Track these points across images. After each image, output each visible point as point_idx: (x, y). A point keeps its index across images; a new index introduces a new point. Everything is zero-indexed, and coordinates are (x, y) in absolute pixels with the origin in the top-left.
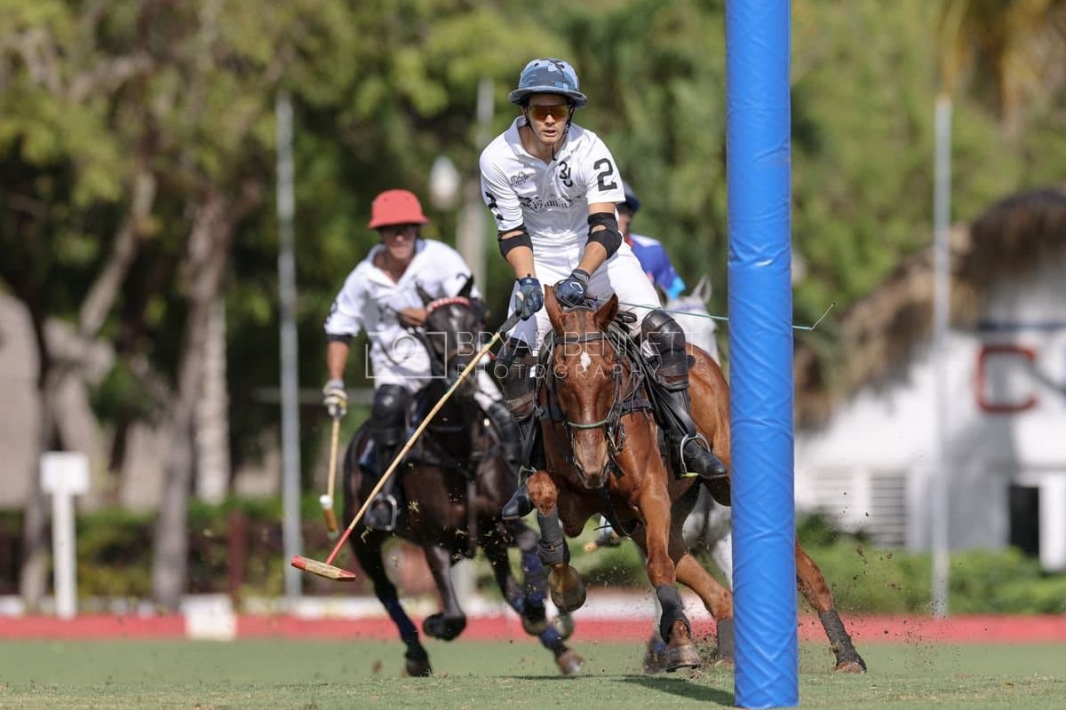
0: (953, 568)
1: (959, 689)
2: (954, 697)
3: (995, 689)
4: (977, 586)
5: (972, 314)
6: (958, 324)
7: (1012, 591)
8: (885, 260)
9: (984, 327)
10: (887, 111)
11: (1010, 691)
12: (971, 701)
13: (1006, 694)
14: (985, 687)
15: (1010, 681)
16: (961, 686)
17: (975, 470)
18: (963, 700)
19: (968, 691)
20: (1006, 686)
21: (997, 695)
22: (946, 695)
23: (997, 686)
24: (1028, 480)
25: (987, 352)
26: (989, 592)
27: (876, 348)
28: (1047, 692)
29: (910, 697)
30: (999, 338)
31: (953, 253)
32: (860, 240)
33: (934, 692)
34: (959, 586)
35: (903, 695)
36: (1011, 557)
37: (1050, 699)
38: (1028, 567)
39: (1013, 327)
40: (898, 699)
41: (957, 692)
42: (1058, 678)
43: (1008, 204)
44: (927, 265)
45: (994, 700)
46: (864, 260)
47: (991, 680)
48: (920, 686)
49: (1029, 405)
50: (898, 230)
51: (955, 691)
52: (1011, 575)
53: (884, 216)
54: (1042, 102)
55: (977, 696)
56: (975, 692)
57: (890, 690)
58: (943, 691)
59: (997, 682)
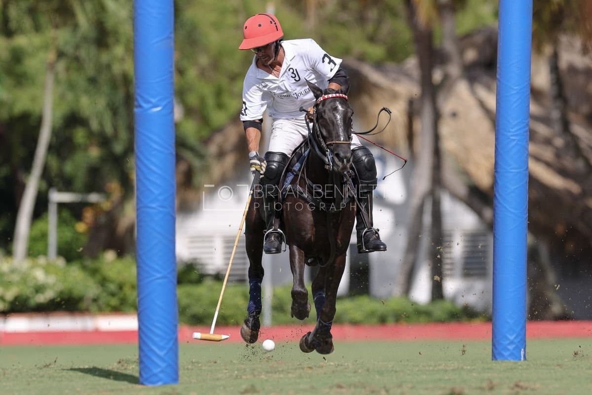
1: (279, 371)
2: (276, 376)
3: (301, 371)
8: (234, 105)
10: (235, 12)
11: (310, 371)
12: (286, 378)
13: (308, 374)
14: (296, 369)
15: (310, 366)
16: (280, 369)
18: (281, 378)
19: (284, 372)
20: (308, 369)
21: (302, 374)
22: (270, 375)
23: (303, 369)
27: (230, 160)
28: (333, 372)
29: (248, 377)
32: (219, 93)
33: (263, 373)
34: (278, 307)
35: (244, 375)
37: (335, 377)
40: (241, 378)
42: (340, 363)
45: (300, 377)
46: (220, 106)
47: (299, 365)
48: (254, 370)
51: (276, 373)
53: (234, 78)
55: (290, 375)
56: (289, 373)
57: (236, 372)
58: (268, 372)
59: (302, 366)
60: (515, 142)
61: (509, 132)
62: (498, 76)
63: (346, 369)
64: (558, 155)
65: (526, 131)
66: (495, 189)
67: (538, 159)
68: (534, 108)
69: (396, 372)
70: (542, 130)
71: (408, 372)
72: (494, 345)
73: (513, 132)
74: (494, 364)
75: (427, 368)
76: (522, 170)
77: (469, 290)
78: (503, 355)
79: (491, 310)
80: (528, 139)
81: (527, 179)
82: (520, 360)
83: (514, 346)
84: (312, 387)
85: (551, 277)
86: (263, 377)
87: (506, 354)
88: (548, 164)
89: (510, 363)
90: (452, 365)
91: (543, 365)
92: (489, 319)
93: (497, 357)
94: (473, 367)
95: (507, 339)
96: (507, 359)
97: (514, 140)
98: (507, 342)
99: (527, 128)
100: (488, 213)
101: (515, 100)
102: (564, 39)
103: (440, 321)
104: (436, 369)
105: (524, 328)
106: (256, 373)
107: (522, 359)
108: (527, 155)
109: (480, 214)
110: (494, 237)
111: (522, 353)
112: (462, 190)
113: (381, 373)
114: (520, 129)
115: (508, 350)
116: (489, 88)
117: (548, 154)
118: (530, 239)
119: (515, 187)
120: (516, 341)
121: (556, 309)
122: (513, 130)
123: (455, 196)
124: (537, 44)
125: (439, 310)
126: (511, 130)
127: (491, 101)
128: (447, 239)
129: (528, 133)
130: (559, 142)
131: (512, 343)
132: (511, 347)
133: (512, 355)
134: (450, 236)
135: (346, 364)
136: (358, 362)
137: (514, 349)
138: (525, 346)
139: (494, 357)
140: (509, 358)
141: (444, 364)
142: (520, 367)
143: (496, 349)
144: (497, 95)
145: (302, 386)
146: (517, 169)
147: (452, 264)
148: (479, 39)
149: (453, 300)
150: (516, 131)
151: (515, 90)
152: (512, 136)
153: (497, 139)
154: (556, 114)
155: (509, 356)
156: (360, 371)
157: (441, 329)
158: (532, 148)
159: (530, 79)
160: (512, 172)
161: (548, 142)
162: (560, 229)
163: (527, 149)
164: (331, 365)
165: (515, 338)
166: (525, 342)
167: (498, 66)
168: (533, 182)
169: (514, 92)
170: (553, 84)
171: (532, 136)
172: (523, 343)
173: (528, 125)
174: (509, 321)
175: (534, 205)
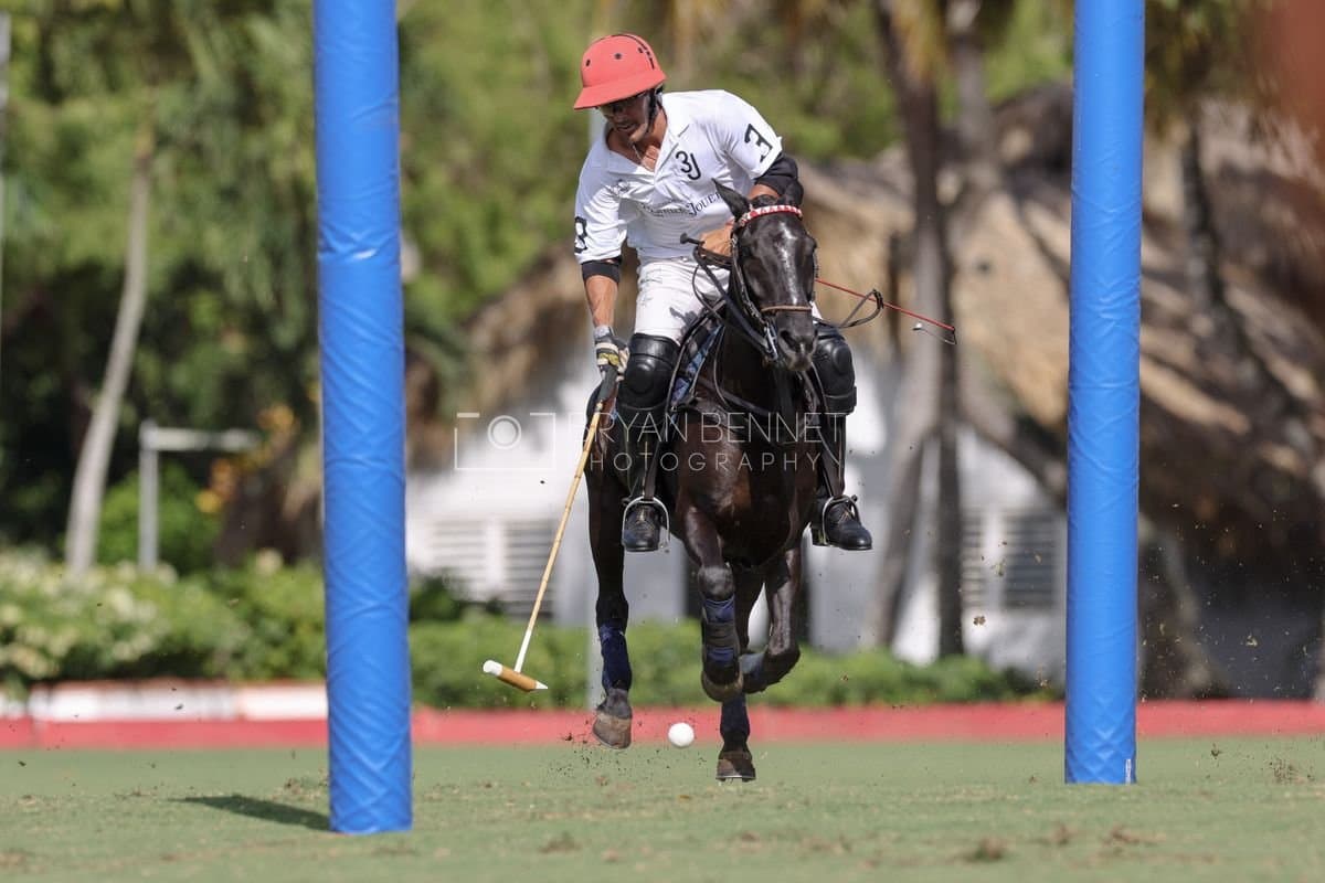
1: (620, 804)
2: (616, 814)
3: (668, 804)
8: (525, 246)
10: (526, 51)
11: (686, 805)
12: (636, 820)
13: (682, 810)
14: (656, 800)
15: (686, 793)
16: (623, 801)
18: (625, 819)
19: (633, 807)
20: (682, 800)
21: (670, 811)
22: (601, 812)
23: (670, 799)
26: (660, 678)
27: (519, 361)
28: (735, 806)
29: (558, 816)
32: (493, 221)
33: (589, 809)
35: (549, 813)
37: (738, 816)
40: (542, 818)
41: (618, 809)
45: (666, 817)
46: (496, 248)
47: (663, 792)
48: (570, 801)
50: (541, 206)
51: (614, 808)
53: (524, 189)
54: (726, 40)
55: (644, 813)
56: (641, 808)
57: (532, 806)
58: (600, 807)
59: (670, 795)
60: (1112, 325)
61: (1100, 304)
62: (1074, 187)
63: (761, 799)
64: (1201, 351)
65: (1134, 303)
66: (1070, 423)
67: (1159, 361)
68: (1149, 254)
69: (865, 806)
70: (1168, 300)
71: (891, 807)
72: (1068, 751)
73: (1108, 305)
74: (1070, 792)
75: (930, 799)
76: (1126, 383)
77: (1016, 635)
78: (1088, 773)
79: (1062, 678)
80: (1139, 316)
81: (1136, 403)
82: (1123, 781)
83: (1111, 752)
84: (691, 839)
85: (1188, 608)
86: (588, 816)
87: (1094, 769)
88: (1181, 373)
89: (1103, 788)
90: (982, 792)
91: (1172, 791)
92: (1059, 696)
93: (1076, 775)
94: (1026, 797)
95: (1098, 737)
96: (1099, 781)
97: (1110, 321)
98: (1097, 744)
99: (1135, 297)
100: (1056, 474)
101: (1108, 237)
102: (1212, 109)
103: (960, 701)
104: (948, 800)
105: (1132, 715)
106: (573, 808)
107: (1128, 779)
108: (1139, 350)
109: (1039, 476)
110: (1070, 526)
111: (1128, 767)
112: (1002, 426)
113: (834, 809)
114: (1120, 299)
115: (1099, 761)
116: (1055, 211)
117: (1180, 351)
118: (1144, 529)
119: (1112, 419)
120: (1116, 742)
121: (1198, 675)
122: (1108, 300)
123: (986, 438)
124: (1155, 120)
125: (956, 676)
126: (1102, 300)
127: (1061, 240)
128: (971, 528)
129: (1139, 306)
130: (1203, 325)
131: (1106, 746)
132: (1105, 756)
133: (1106, 771)
134: (978, 521)
135: (761, 790)
136: (785, 786)
137: (1112, 758)
138: (1135, 752)
139: (1070, 776)
140: (1100, 778)
141: (964, 791)
142: (1124, 798)
143: (1073, 757)
144: (1073, 228)
145: (668, 836)
146: (1115, 381)
147: (981, 581)
148: (1034, 109)
149: (985, 656)
150: (1115, 301)
151: (1111, 215)
152: (1105, 312)
153: (1072, 320)
154: (1195, 268)
155: (1102, 773)
156: (790, 805)
157: (960, 716)
158: (1147, 337)
159: (1141, 193)
160: (1105, 389)
161: (1180, 325)
162: (1206, 509)
163: (1136, 340)
164: (729, 792)
165: (1114, 736)
166: (1134, 744)
167: (1074, 165)
168: (1149, 408)
169: (1107, 220)
170: (1189, 204)
171: (1147, 312)
172: (1130, 747)
173: (1137, 290)
174: (1101, 700)
175: (1151, 457)
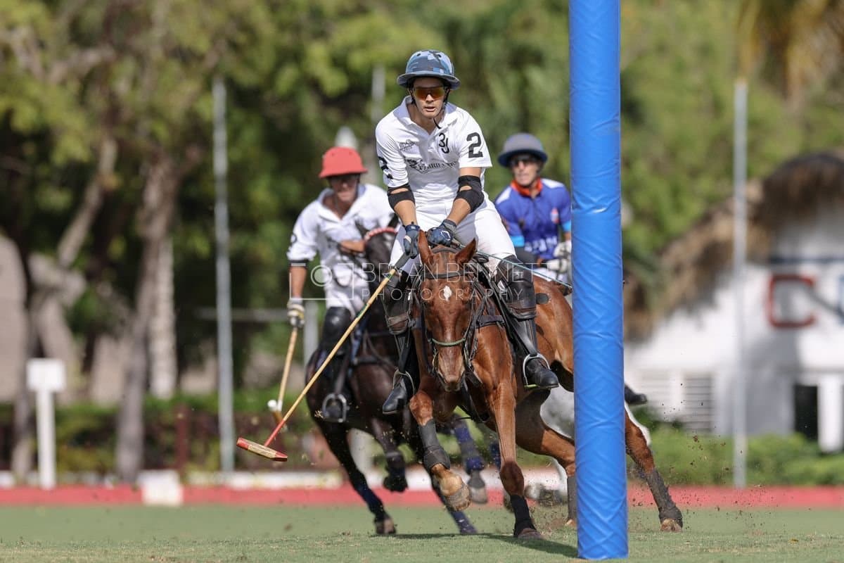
0: (750, 449)
1: (755, 544)
2: (751, 550)
3: (784, 544)
4: (769, 463)
5: (764, 251)
6: (753, 258)
7: (797, 467)
8: (695, 208)
9: (773, 260)
11: (795, 545)
12: (765, 554)
13: (793, 548)
14: (776, 542)
15: (796, 538)
16: (756, 542)
17: (767, 373)
18: (758, 553)
19: (762, 546)
20: (792, 542)
21: (785, 549)
22: (744, 548)
23: (786, 541)
24: (808, 380)
25: (776, 280)
26: (779, 467)
27: (688, 277)
28: (825, 546)
29: (717, 551)
30: (786, 269)
31: (749, 202)
32: (676, 192)
33: (735, 547)
34: (754, 463)
35: (711, 548)
36: (796, 441)
37: (827, 552)
38: (810, 449)
39: (796, 260)
40: (707, 551)
41: (753, 547)
42: (833, 536)
43: (793, 164)
44: (728, 213)
46: (678, 208)
47: (780, 537)
48: (724, 542)
49: (809, 322)
50: (705, 185)
51: (751, 546)
52: (796, 455)
53: (694, 173)
54: (819, 84)
55: (769, 550)
56: (768, 546)
57: (701, 545)
58: (742, 546)
59: (785, 538)
86: (735, 551)
106: (726, 546)
